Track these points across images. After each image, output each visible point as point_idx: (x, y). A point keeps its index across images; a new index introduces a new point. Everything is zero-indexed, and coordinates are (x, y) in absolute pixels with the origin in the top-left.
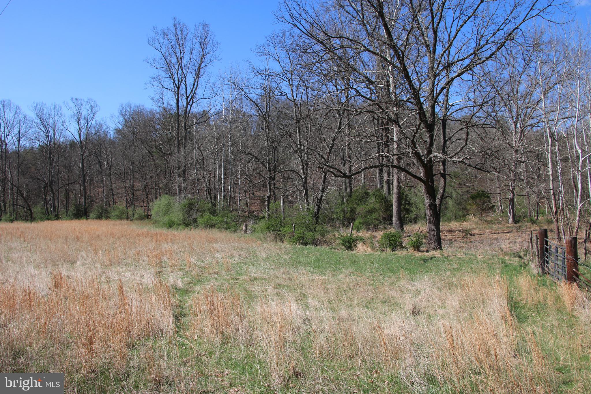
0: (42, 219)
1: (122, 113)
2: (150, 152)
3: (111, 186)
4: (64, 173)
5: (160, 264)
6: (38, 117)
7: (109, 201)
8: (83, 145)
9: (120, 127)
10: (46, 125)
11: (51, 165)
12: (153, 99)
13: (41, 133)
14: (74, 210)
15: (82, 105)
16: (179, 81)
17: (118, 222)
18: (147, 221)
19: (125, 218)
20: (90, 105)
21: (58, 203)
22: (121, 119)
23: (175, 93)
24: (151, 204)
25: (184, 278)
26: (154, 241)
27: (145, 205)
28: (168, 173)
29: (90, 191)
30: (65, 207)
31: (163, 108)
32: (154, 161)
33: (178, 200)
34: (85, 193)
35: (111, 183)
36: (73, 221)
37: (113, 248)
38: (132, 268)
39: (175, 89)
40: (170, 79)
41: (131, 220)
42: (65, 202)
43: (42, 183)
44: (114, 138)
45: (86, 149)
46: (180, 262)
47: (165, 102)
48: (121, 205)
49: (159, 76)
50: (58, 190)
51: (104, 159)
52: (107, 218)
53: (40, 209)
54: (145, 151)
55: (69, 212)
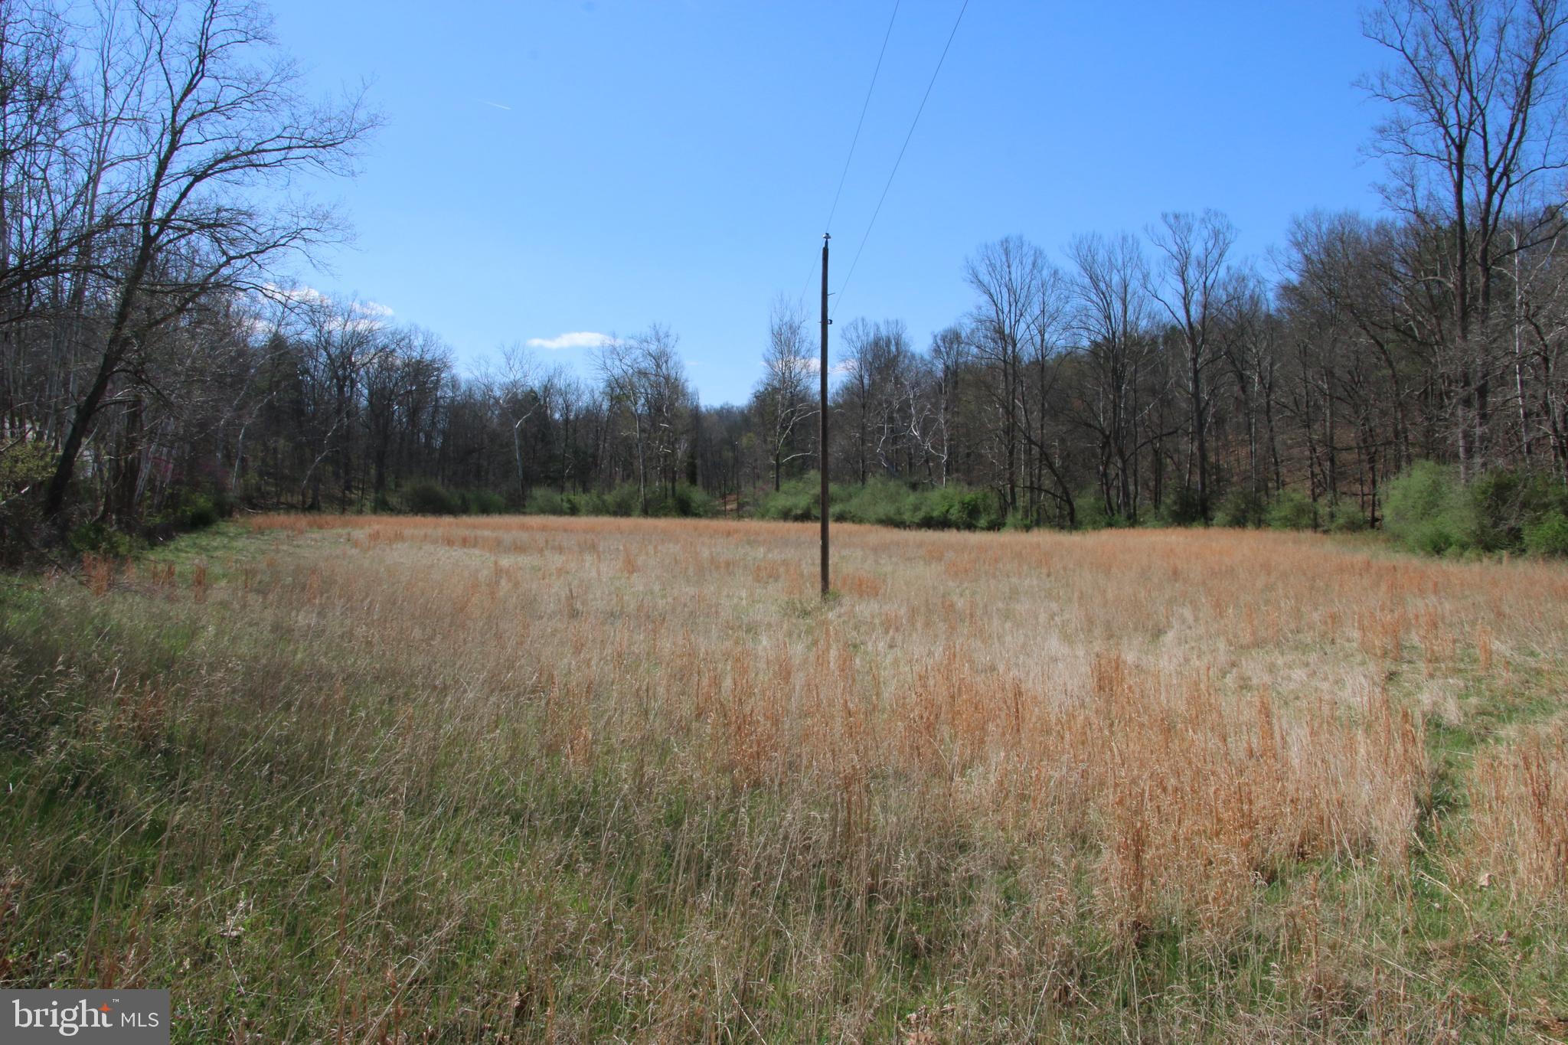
0: (1096, 526)
1: (1296, 239)
2: (1377, 342)
3: (1272, 439)
4: (1150, 409)
5: (1398, 652)
6: (1085, 270)
7: (1266, 480)
8: (1195, 335)
9: (1294, 278)
10: (1104, 289)
11: (1119, 388)
12: (1382, 190)
13: (1094, 312)
14: (1175, 503)
15: (1190, 229)
16: (1460, 127)
17: (1289, 535)
18: (1369, 534)
19: (1307, 527)
20: (1210, 226)
21: (1136, 485)
22: (1296, 256)
23: (1451, 163)
24: (1381, 488)
25: (1467, 696)
26: (1384, 587)
27: (1366, 490)
28: (1433, 396)
29: (1217, 454)
30: (1153, 496)
31: (1415, 212)
32: (1391, 365)
33: (1462, 476)
34: (1204, 457)
35: (1271, 430)
36: (1170, 530)
37: (1267, 602)
38: (1313, 657)
39: (1450, 154)
40: (1433, 125)
41: (1326, 532)
42: (1152, 484)
43: (1098, 434)
44: (1278, 310)
45: (1203, 343)
46: (1458, 651)
47: (1421, 193)
48: (1299, 492)
49: (1398, 123)
50: (1134, 453)
51: (1252, 367)
52: (1260, 524)
53: (1092, 500)
54: (1364, 340)
55: (1163, 509)
